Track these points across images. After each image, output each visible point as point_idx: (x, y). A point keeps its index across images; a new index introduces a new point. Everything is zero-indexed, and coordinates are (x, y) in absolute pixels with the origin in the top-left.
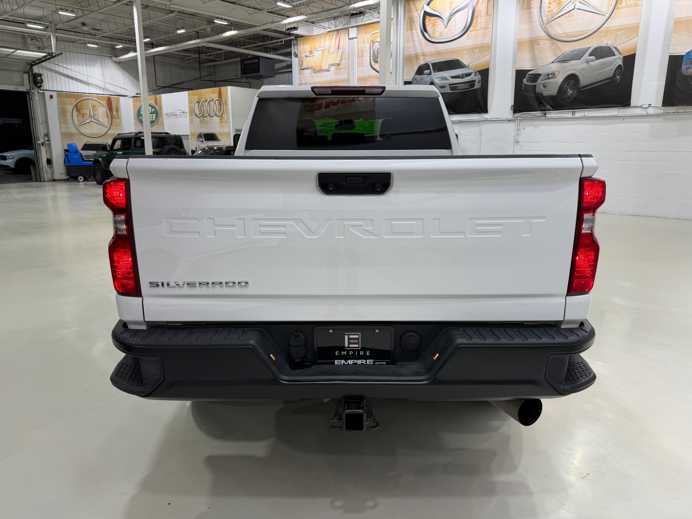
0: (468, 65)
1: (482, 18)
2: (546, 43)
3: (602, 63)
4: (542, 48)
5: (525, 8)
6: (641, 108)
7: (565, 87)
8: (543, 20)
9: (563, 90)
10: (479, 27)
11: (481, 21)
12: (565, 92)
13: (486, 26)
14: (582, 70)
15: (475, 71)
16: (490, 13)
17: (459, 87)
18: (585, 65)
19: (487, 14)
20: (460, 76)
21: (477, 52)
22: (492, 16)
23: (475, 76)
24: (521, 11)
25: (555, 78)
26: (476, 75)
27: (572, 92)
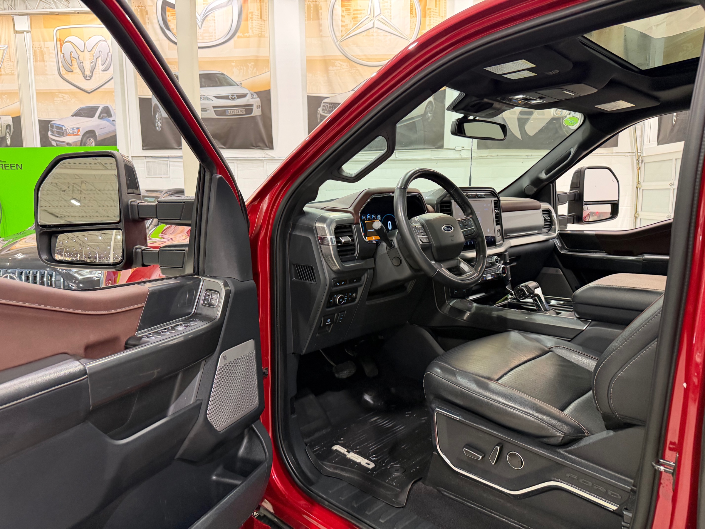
0: (240, 82)
1: (254, 21)
2: (343, 65)
4: (338, 71)
5: (312, 17)
6: (455, 150)
8: (337, 35)
10: (250, 33)
11: (252, 26)
13: (261, 34)
15: (251, 92)
16: (264, 18)
17: (229, 112)
19: (261, 18)
20: (229, 96)
21: (252, 66)
22: (268, 22)
23: (251, 99)
24: (307, 21)
26: (253, 97)
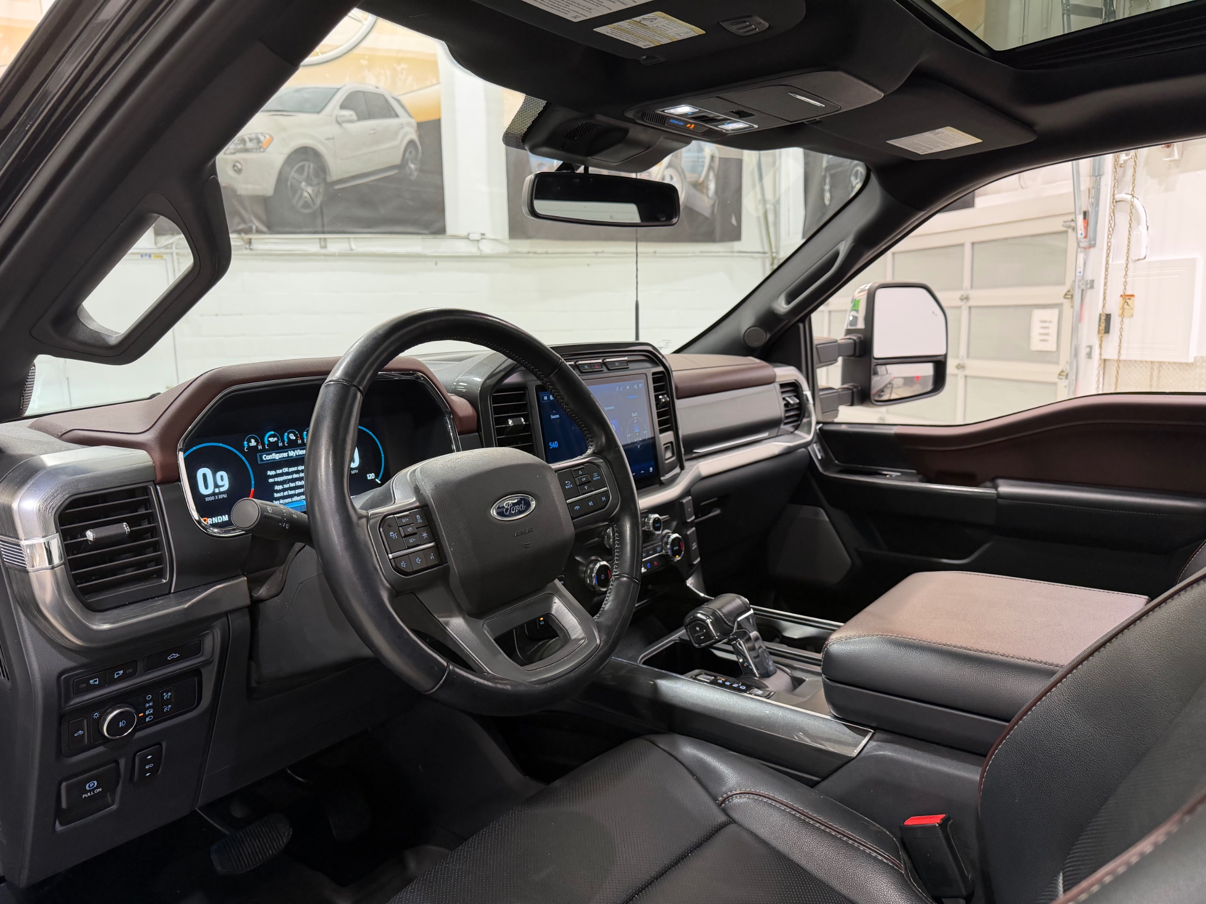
3: (373, 129)
6: (467, 240)
7: (293, 178)
9: (289, 184)
12: (295, 190)
14: (328, 139)
18: (335, 130)
25: (264, 151)
27: (313, 191)
